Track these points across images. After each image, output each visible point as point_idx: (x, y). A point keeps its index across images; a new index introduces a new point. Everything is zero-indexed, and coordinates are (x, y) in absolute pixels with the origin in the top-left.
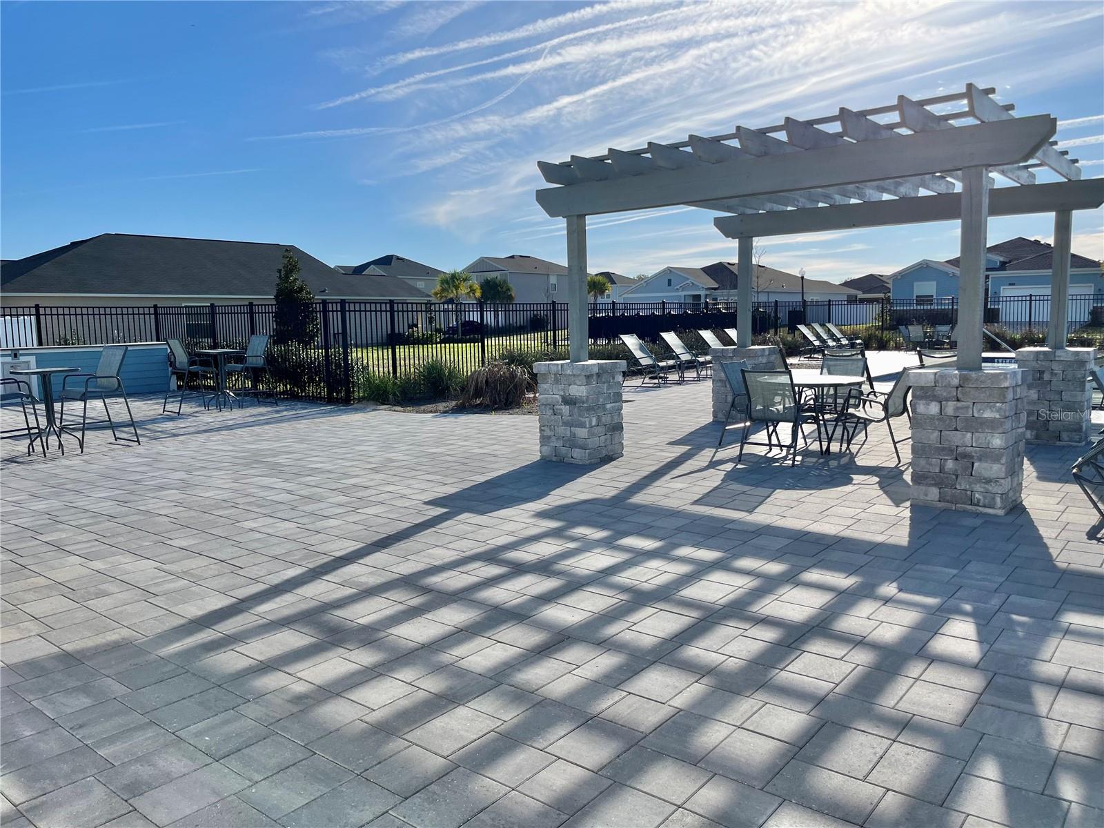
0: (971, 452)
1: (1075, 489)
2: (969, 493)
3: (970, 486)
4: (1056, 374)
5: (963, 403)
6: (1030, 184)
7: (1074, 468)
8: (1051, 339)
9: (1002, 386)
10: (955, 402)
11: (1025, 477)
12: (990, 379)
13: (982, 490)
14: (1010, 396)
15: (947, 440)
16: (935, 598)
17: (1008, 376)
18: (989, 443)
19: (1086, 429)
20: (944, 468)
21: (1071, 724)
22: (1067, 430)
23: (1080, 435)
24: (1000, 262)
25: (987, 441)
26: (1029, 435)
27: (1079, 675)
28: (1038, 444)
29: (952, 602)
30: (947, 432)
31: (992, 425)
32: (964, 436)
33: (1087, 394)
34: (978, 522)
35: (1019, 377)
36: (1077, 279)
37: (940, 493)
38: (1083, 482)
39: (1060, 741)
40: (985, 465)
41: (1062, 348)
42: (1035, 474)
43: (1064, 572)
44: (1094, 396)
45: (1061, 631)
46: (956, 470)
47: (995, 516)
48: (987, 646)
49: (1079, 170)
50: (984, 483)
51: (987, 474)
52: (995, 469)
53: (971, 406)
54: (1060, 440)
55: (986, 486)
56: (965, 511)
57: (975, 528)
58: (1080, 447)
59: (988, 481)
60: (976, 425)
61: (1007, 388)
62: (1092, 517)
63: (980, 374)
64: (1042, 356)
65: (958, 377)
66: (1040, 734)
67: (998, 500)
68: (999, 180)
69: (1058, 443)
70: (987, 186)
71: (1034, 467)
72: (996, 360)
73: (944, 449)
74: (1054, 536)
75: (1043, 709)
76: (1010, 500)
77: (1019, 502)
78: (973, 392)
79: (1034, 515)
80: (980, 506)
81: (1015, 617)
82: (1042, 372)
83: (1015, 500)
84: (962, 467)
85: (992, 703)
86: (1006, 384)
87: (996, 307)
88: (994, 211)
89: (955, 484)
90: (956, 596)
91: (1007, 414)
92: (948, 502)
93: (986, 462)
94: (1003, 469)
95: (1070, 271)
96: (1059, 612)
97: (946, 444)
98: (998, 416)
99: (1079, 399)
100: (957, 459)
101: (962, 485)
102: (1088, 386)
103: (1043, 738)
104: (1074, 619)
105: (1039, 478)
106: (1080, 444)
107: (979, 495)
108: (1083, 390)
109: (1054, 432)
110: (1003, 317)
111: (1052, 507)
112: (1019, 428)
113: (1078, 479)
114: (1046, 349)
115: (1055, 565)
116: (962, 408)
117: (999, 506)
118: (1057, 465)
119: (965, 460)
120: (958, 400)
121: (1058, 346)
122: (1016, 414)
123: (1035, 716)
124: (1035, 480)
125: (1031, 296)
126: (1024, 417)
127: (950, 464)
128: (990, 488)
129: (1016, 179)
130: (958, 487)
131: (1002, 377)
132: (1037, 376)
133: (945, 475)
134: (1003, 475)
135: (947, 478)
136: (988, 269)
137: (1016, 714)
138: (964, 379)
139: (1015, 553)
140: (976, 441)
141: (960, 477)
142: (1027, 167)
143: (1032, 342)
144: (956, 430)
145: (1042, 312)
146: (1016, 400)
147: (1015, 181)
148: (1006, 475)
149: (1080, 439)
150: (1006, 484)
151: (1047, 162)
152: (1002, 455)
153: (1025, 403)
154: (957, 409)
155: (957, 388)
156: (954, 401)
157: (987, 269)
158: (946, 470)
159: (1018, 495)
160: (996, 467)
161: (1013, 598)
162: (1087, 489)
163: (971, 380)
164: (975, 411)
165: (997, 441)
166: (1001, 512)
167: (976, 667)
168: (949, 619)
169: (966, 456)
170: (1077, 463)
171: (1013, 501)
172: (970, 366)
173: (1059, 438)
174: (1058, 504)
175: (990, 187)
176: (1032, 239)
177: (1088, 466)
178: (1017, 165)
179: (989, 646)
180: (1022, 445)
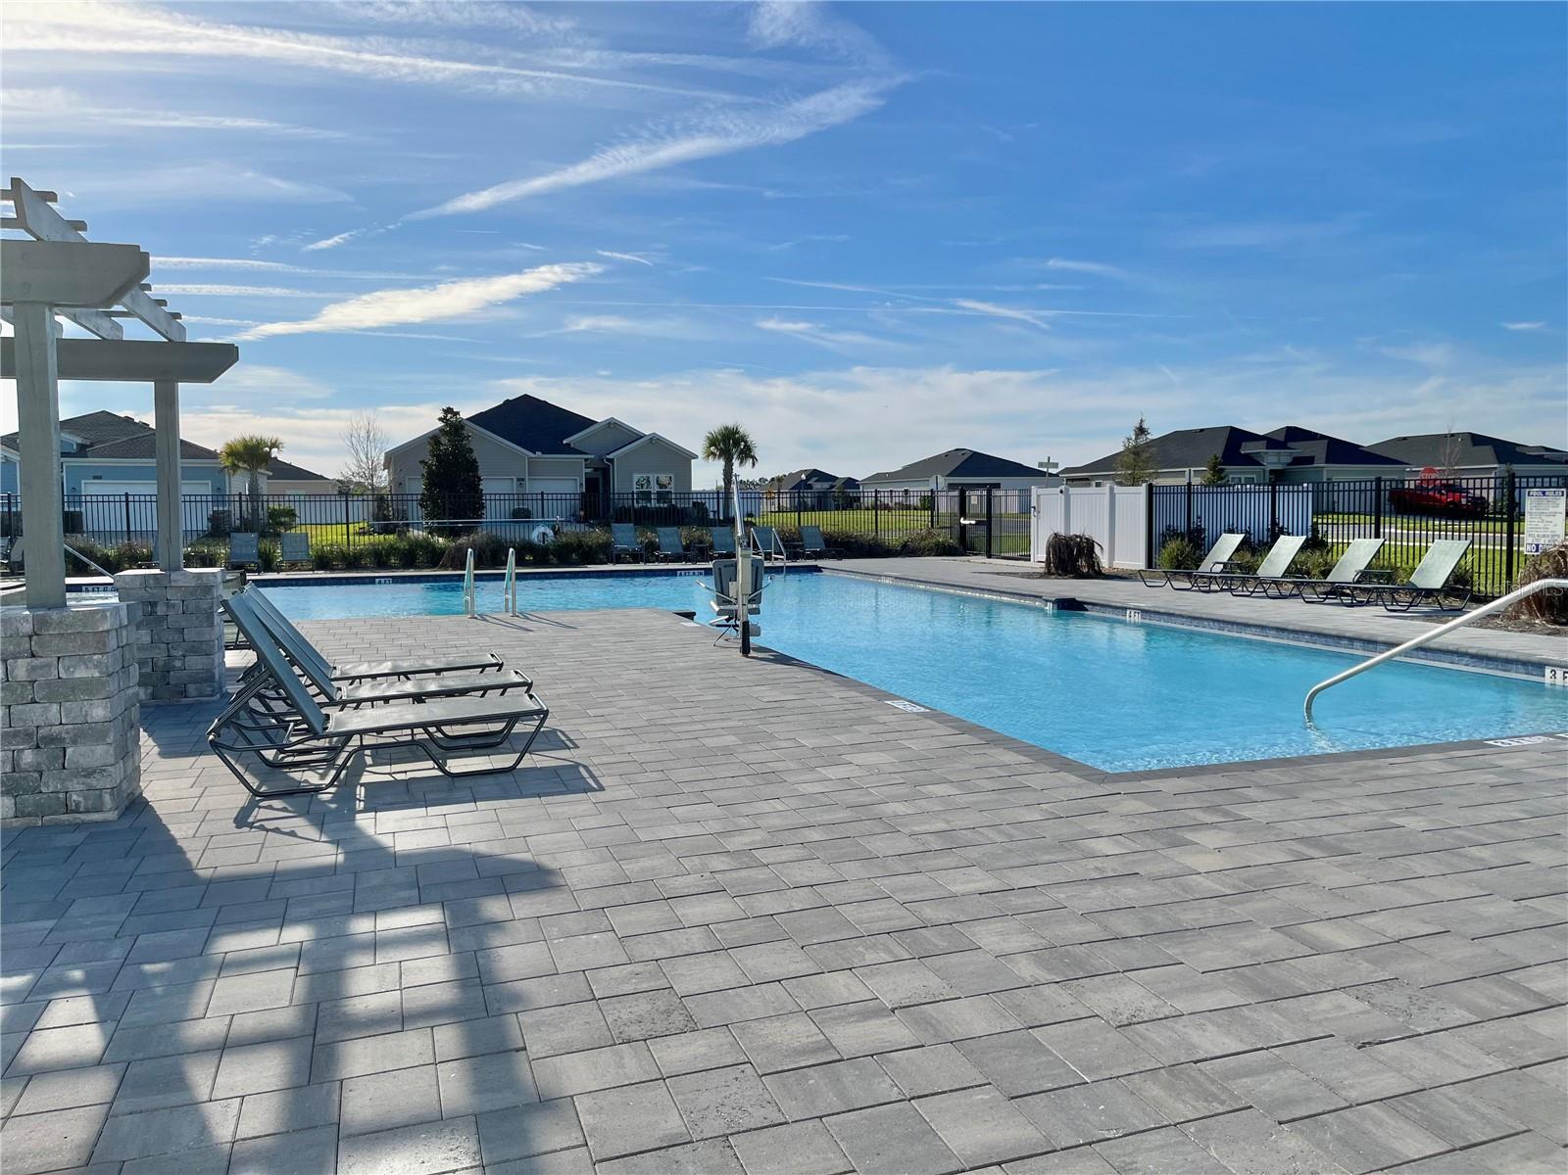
0: (60, 733)
1: (213, 760)
2: (61, 795)
3: (62, 784)
4: (174, 606)
5: (42, 660)
6: (115, 338)
7: (210, 733)
8: (162, 556)
9: (101, 629)
10: (29, 660)
11: (143, 756)
12: (80, 620)
13: (82, 787)
14: (113, 643)
15: (21, 719)
16: (23, 974)
17: (108, 614)
18: (86, 715)
19: (220, 678)
20: (18, 764)
21: (243, 1097)
22: (195, 682)
23: (212, 686)
24: (78, 445)
25: (84, 713)
26: (143, 693)
27: (246, 1024)
28: (158, 706)
29: (54, 972)
30: (20, 707)
31: (88, 688)
32: (46, 710)
33: (217, 629)
34: (78, 838)
35: (124, 613)
36: (190, 474)
37: (16, 804)
38: (223, 750)
39: (232, 1128)
40: (82, 749)
41: (178, 569)
42: (156, 749)
43: (210, 881)
44: (225, 631)
45: (215, 968)
46: (39, 764)
47: (105, 822)
48: (111, 1026)
49: (182, 329)
50: (85, 776)
51: (84, 762)
52: (99, 753)
53: (55, 662)
54: (186, 697)
55: (89, 781)
56: (57, 825)
57: (77, 847)
58: (213, 701)
59: (89, 773)
60: (63, 691)
61: (108, 631)
62: (239, 797)
63: (65, 614)
64: (151, 582)
65: (30, 619)
66: (204, 1129)
67: (107, 798)
68: (70, 328)
69: (185, 700)
70: (53, 335)
71: (154, 740)
72: (84, 588)
73: (15, 734)
74: (191, 833)
75: (203, 1092)
76: (125, 795)
77: (137, 794)
78: (55, 642)
79: (160, 809)
80: (81, 813)
81: (148, 968)
82: (153, 604)
83: (132, 793)
84: (47, 758)
85: (130, 1108)
86: (106, 626)
87: (78, 509)
88: (66, 373)
89: (39, 786)
90: (56, 962)
91: (111, 670)
92: (29, 815)
93: (85, 744)
94: (112, 751)
95: (181, 462)
96: (208, 940)
97: (18, 726)
98: (97, 675)
99: (207, 638)
100: (38, 747)
101: (50, 785)
102: (217, 619)
103: (209, 1132)
104: (232, 945)
105: (163, 754)
106: (214, 698)
107: (78, 796)
108: (211, 625)
109: (176, 685)
110: (88, 523)
111: (185, 793)
112: (128, 687)
113: (216, 747)
114: (157, 571)
115: (196, 875)
116: (42, 667)
117: (109, 807)
118: (185, 732)
119: (53, 746)
120: (33, 656)
121: (174, 568)
122: (123, 667)
123: (194, 1104)
124: (158, 758)
125: (127, 495)
126: (135, 672)
127: (28, 757)
128: (94, 783)
129: (94, 330)
130: (44, 790)
131: (98, 616)
132: (147, 609)
133: (22, 775)
134: (112, 760)
135: (25, 778)
136: (64, 455)
137: (168, 1111)
138: (41, 624)
139: (140, 871)
140: (67, 716)
141: (45, 774)
142: (110, 315)
143: (135, 560)
144: (33, 701)
145: (146, 518)
146: (122, 647)
147: (92, 331)
148: (116, 758)
149: (213, 691)
150: (116, 773)
151: (137, 310)
152: (109, 730)
153: (135, 650)
154: (32, 669)
155: (30, 637)
156: (27, 657)
157: (62, 453)
158: (23, 766)
159: (135, 784)
160: (100, 749)
161: (143, 940)
162: (228, 758)
163: (51, 624)
164: (61, 670)
165: (99, 712)
166: (112, 816)
167: (99, 1063)
168: (50, 1001)
169: (52, 740)
170: (213, 726)
171: (129, 795)
172: (48, 603)
173: (184, 693)
174: (192, 787)
175: (57, 336)
176: (122, 415)
177: (228, 728)
178: (95, 310)
179: (115, 1023)
180: (135, 712)
